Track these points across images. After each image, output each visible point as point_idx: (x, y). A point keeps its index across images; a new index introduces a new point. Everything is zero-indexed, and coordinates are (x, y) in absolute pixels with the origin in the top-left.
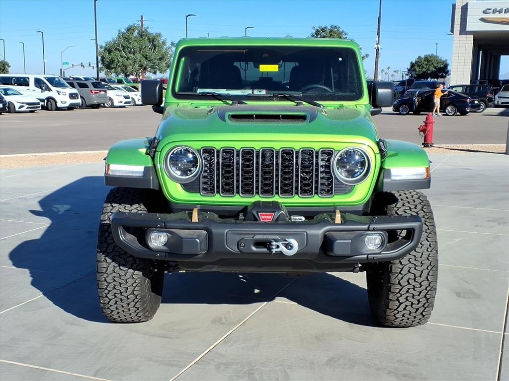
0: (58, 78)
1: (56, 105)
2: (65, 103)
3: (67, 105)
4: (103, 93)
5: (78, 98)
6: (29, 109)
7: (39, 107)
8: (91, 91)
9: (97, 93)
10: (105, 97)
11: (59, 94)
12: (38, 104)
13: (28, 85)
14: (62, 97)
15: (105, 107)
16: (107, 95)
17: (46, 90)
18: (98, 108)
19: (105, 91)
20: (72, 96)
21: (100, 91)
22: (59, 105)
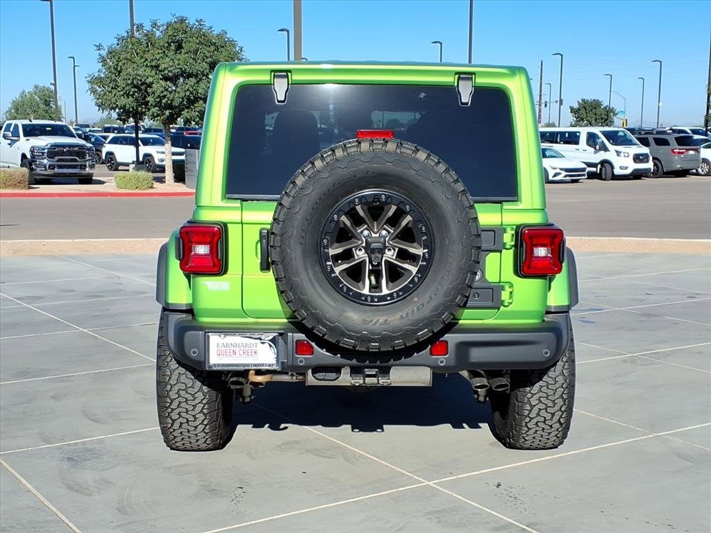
0: (623, 131)
1: (613, 172)
2: (626, 168)
3: (628, 172)
4: (692, 152)
5: (647, 162)
6: (568, 178)
7: (584, 175)
8: (673, 150)
9: (682, 153)
10: (696, 159)
11: (618, 155)
12: (583, 170)
13: (577, 143)
14: (623, 159)
15: (697, 174)
16: (699, 156)
17: (600, 149)
18: (685, 176)
19: (697, 151)
20: (638, 158)
21: (688, 150)
22: (617, 171)
